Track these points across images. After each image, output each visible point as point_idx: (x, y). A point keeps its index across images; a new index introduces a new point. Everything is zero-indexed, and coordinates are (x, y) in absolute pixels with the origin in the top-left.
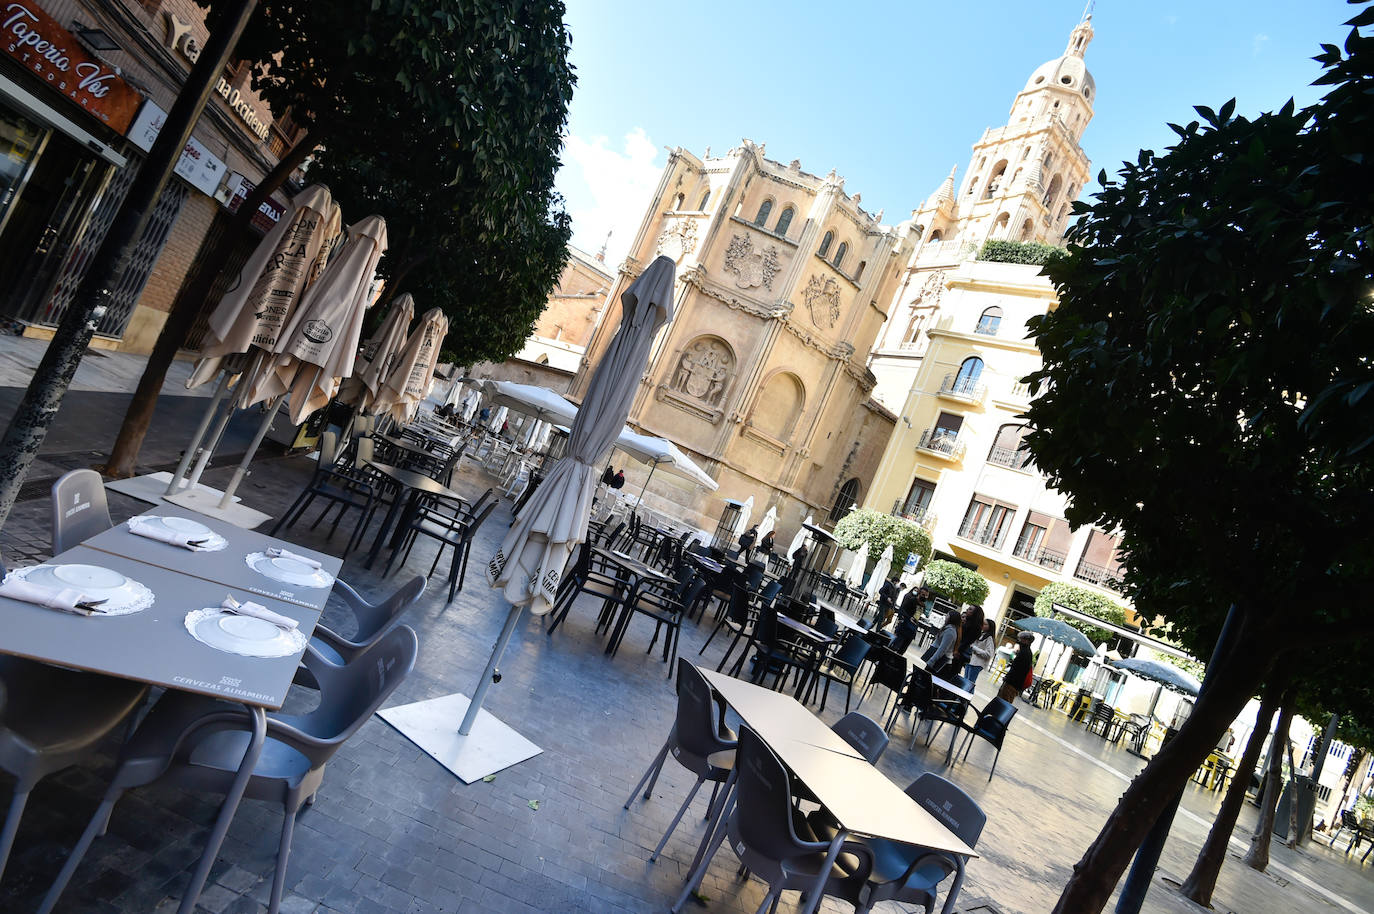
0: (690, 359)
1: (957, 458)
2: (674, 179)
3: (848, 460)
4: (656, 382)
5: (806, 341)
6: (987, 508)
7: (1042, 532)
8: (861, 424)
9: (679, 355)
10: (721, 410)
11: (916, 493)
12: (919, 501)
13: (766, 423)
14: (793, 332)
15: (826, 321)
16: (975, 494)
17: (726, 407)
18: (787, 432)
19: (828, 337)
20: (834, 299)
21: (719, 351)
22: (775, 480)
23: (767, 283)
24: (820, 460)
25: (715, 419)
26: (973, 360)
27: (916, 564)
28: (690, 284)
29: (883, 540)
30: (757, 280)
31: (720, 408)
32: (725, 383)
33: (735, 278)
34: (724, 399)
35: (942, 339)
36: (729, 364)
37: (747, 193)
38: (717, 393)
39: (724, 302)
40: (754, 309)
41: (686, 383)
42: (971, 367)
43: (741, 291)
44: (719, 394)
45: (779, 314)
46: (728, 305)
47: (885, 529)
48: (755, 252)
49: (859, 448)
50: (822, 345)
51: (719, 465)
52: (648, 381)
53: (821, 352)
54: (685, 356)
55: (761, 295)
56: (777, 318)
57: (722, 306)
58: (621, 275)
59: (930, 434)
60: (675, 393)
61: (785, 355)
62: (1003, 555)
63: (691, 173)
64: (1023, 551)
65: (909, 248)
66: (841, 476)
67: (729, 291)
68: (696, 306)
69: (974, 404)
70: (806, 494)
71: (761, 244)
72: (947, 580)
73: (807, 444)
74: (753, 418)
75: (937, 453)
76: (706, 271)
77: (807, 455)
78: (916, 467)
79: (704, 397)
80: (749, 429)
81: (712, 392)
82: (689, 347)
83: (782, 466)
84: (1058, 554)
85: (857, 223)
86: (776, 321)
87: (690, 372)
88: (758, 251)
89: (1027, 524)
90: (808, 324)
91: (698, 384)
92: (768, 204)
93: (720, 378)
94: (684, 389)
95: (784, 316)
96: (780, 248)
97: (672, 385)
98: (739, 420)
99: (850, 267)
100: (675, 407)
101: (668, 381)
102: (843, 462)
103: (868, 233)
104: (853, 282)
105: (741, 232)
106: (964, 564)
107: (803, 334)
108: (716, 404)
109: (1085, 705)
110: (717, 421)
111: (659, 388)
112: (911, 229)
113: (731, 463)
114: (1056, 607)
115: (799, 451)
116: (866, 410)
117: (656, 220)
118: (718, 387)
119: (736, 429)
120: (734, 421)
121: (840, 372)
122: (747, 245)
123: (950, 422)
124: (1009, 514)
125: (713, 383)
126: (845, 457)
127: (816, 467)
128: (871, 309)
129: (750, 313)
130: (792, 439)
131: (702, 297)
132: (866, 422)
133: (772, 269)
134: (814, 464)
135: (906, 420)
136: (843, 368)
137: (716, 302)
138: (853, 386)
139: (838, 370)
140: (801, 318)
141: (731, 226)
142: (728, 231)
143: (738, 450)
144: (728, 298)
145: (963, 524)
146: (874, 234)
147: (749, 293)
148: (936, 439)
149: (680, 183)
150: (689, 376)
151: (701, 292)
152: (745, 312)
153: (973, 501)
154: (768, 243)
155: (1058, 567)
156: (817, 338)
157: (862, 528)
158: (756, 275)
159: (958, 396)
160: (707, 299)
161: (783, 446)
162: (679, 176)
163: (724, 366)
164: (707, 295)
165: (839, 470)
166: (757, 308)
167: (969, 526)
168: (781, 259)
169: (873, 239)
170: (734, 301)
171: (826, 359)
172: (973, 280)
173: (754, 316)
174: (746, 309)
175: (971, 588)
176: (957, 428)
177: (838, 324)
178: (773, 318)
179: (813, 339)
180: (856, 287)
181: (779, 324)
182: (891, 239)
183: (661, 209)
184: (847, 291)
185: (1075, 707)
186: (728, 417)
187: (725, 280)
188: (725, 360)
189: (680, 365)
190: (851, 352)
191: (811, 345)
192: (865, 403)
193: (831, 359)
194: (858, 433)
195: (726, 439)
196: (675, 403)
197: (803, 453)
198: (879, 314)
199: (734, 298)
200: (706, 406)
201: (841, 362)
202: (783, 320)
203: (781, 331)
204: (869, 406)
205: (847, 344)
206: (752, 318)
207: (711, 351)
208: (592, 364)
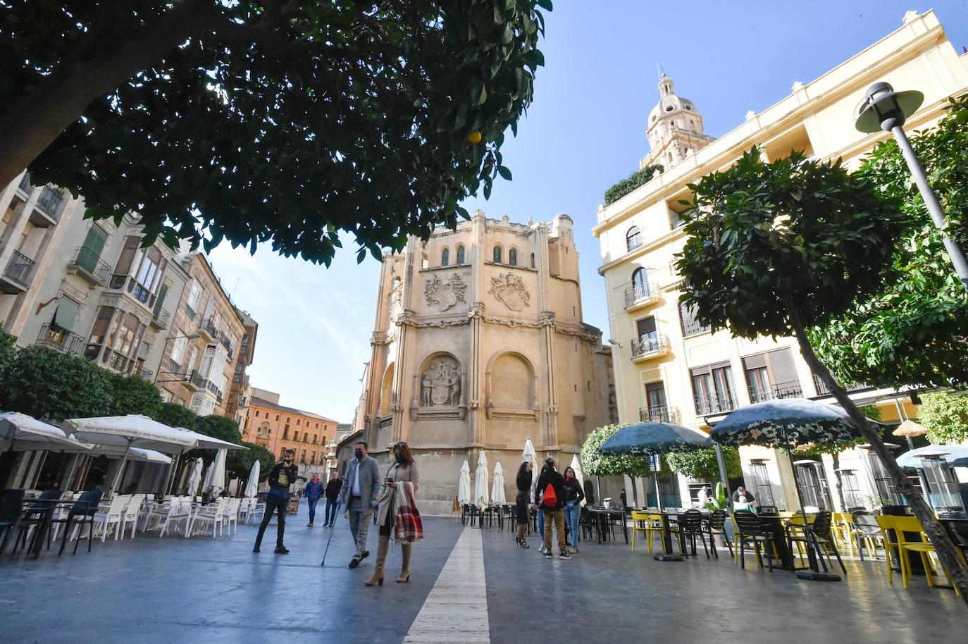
0: (428, 378)
1: (665, 350)
2: (389, 270)
3: (610, 402)
4: (406, 407)
5: (510, 324)
6: (708, 377)
7: (765, 372)
8: (605, 369)
9: (418, 380)
10: (464, 405)
11: (653, 397)
12: (658, 403)
13: (506, 400)
14: (494, 322)
15: (520, 303)
16: (691, 371)
17: (465, 401)
18: (531, 398)
19: (530, 314)
20: (519, 286)
21: (449, 362)
22: (539, 444)
23: (460, 299)
24: (578, 411)
25: (461, 414)
26: (638, 271)
28: (404, 326)
30: (452, 300)
31: (461, 405)
32: (459, 382)
33: (438, 306)
34: (462, 396)
35: (610, 271)
36: (458, 368)
37: (427, 252)
38: (458, 392)
39: (436, 327)
40: (456, 320)
41: (431, 398)
42: (639, 277)
43: (444, 313)
44: (458, 394)
45: (473, 313)
46: (439, 327)
48: (444, 284)
49: (615, 388)
50: (526, 322)
51: (475, 450)
52: (397, 408)
53: (527, 327)
54: (423, 378)
55: (460, 308)
56: (472, 317)
57: (436, 329)
58: (373, 346)
59: (636, 342)
60: (427, 409)
61: (491, 343)
63: (399, 263)
64: (759, 398)
65: (565, 230)
67: (436, 318)
68: (418, 339)
69: (654, 300)
71: (445, 277)
73: (552, 402)
74: (491, 400)
75: (648, 355)
76: (412, 312)
77: (556, 410)
78: (640, 374)
79: (448, 402)
80: (491, 411)
81: (452, 395)
82: (426, 370)
83: (541, 430)
85: (514, 232)
86: (473, 320)
87: (431, 388)
88: (446, 282)
89: (748, 373)
90: (505, 311)
91: (440, 394)
92: (446, 252)
93: (454, 381)
94: (432, 404)
95: (476, 313)
96: (460, 272)
97: (422, 405)
99: (523, 261)
100: (429, 419)
101: (416, 402)
102: (606, 405)
103: (527, 234)
104: (532, 270)
105: (430, 276)
107: (505, 320)
108: (458, 403)
110: (463, 414)
111: (411, 409)
112: (561, 218)
113: (488, 445)
115: (548, 411)
116: (604, 356)
117: (385, 300)
118: (455, 389)
120: (476, 409)
121: (552, 337)
122: (437, 282)
123: (647, 326)
124: (728, 371)
125: (451, 387)
126: (607, 401)
127: (580, 419)
129: (457, 325)
130: (537, 403)
131: (419, 330)
132: (609, 365)
133: (460, 288)
134: (575, 417)
135: (615, 344)
137: (430, 329)
138: (576, 341)
139: (548, 333)
140: (495, 308)
141: (422, 276)
142: (419, 282)
143: (488, 432)
144: (438, 322)
145: (696, 402)
146: (530, 233)
147: (450, 312)
148: (641, 344)
149: (394, 271)
150: (431, 391)
151: (417, 328)
152: (453, 326)
153: (694, 379)
154: (450, 273)
156: (519, 318)
158: (451, 297)
159: (640, 301)
160: (424, 330)
161: (532, 412)
162: (390, 268)
163: (454, 371)
164: (422, 327)
165: (607, 413)
166: (460, 318)
167: (703, 401)
168: (464, 279)
169: (531, 237)
170: (442, 322)
171: (536, 331)
173: (460, 325)
174: (452, 323)
176: (653, 327)
177: (532, 302)
178: (471, 319)
179: (516, 320)
180: (533, 271)
181: (477, 321)
182: (543, 230)
183: (386, 292)
184: (527, 278)
186: (469, 407)
187: (430, 312)
188: (454, 366)
189: (422, 387)
190: (553, 317)
191: (515, 325)
192: (597, 351)
193: (540, 329)
194: (606, 378)
195: (472, 426)
196: (428, 416)
197: (552, 410)
198: (568, 283)
199: (442, 319)
200: (450, 408)
201: (548, 327)
202: (478, 317)
203: (480, 327)
204: (604, 352)
205: (546, 312)
206: (460, 328)
207: (442, 365)
208: (372, 417)
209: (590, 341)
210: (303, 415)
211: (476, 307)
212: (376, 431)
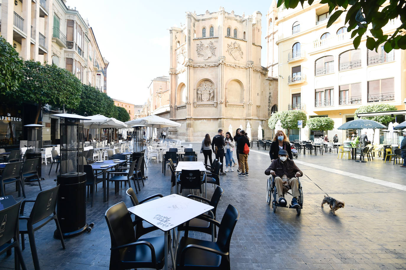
0: (200, 90)
1: (304, 80)
2: (174, 38)
3: (269, 100)
4: (192, 102)
5: (235, 66)
6: (322, 93)
7: (347, 92)
8: (269, 86)
9: (196, 91)
10: (216, 102)
11: (295, 99)
12: (297, 101)
13: (233, 99)
14: (229, 65)
15: (239, 57)
16: (315, 90)
17: (217, 100)
18: (242, 99)
19: (243, 62)
20: (239, 48)
21: (208, 83)
22: (244, 117)
23: (213, 54)
24: (258, 104)
25: (215, 105)
26: (296, 45)
27: (302, 124)
28: (189, 66)
29: (286, 120)
30: (210, 55)
31: (215, 101)
32: (213, 92)
34: (215, 98)
35: (282, 43)
36: (213, 86)
37: (195, 29)
39: (203, 67)
40: (212, 64)
41: (201, 98)
42: (296, 47)
43: (206, 61)
44: (213, 97)
45: (221, 62)
46: (204, 67)
47: (285, 116)
48: (205, 46)
49: (271, 94)
50: (241, 66)
51: (222, 119)
52: (189, 103)
53: (242, 68)
54: (198, 90)
55: (213, 59)
56: (221, 63)
57: (202, 68)
58: (171, 75)
59: (291, 77)
60: (200, 103)
61: (229, 74)
62: (335, 106)
63: (178, 33)
64: (343, 102)
65: (259, 20)
66: (269, 106)
67: (203, 63)
68: (194, 73)
69: (302, 59)
70: (259, 117)
71: (206, 43)
72: (315, 125)
73: (250, 100)
74: (227, 100)
75: (296, 82)
76: (192, 60)
77: (252, 104)
78: (291, 91)
79: (209, 100)
80: (227, 104)
81: (211, 97)
82: (198, 86)
83: (245, 111)
84: (357, 97)
85: (236, 20)
86: (221, 64)
87: (201, 94)
88: (206, 46)
89: (340, 92)
90: (233, 61)
91: (205, 97)
92: (204, 29)
93: (211, 91)
94: (202, 100)
95: (223, 61)
96: (213, 40)
97: (198, 101)
98: (222, 102)
99: (240, 36)
100: (201, 107)
101: (196, 100)
102: (268, 101)
103: (242, 22)
104: (244, 40)
105: (198, 42)
106: (320, 117)
107: (233, 65)
108: (213, 100)
110: (216, 105)
111: (194, 103)
112: (257, 13)
113: (226, 117)
114: (359, 115)
115: (249, 104)
116: (269, 81)
117: (174, 53)
118: (212, 95)
119: (223, 106)
120: (221, 103)
121: (252, 72)
122: (202, 45)
123: (297, 69)
124: (332, 91)
125: (210, 94)
126: (268, 99)
127: (258, 107)
128: (254, 46)
129: (212, 66)
130: (244, 101)
132: (270, 85)
133: (213, 49)
134: (257, 106)
135: (280, 76)
136: (252, 70)
137: (200, 68)
138: (259, 74)
139: (250, 71)
140: (229, 60)
141: (195, 42)
142: (194, 44)
143: (225, 112)
144: (203, 65)
145: (315, 102)
146: (244, 21)
147: (209, 60)
148: (293, 78)
149: (176, 38)
151: (194, 67)
152: (210, 67)
153: (316, 93)
154: (208, 41)
155: (359, 102)
156: (238, 64)
157: (277, 119)
158: (209, 53)
159: (296, 59)
160: (197, 69)
161: (242, 104)
162: (175, 36)
163: (211, 87)
164: (196, 67)
165: (268, 104)
166: (214, 64)
167: (318, 102)
168: (215, 44)
169: (244, 23)
170: (205, 65)
171: (245, 70)
172: (284, 17)
173: (214, 67)
175: (325, 123)
176: (300, 71)
177: (244, 56)
178: (220, 64)
179: (237, 65)
180: (245, 41)
181: (222, 65)
182: (250, 19)
183: (174, 49)
184: (242, 44)
186: (219, 103)
187: (199, 60)
188: (211, 85)
189: (197, 93)
190: (253, 63)
191: (237, 67)
192: (266, 79)
193: (247, 69)
194: (268, 90)
195: (221, 110)
196: (201, 106)
197: (250, 103)
198: (258, 47)
199: (205, 64)
200: (211, 103)
201: (250, 68)
202: (223, 63)
203: (224, 67)
204: (269, 79)
205: (250, 61)
206: (213, 68)
207: (205, 84)
208: (173, 106)
209: (264, 74)
210: (120, 102)
211: (222, 58)
212: (176, 111)
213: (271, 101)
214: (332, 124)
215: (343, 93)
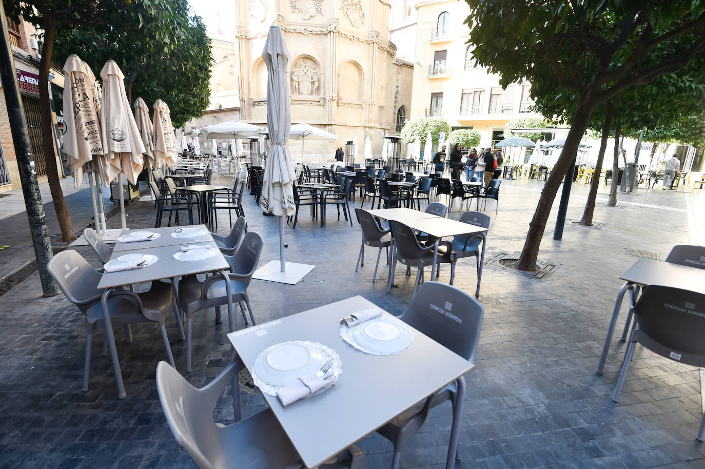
1: (449, 74)
3: (396, 98)
5: (352, 38)
6: (470, 95)
7: (500, 96)
8: (396, 75)
10: (323, 97)
11: (434, 101)
12: (437, 105)
13: (348, 95)
14: (343, 36)
15: (359, 21)
16: (463, 90)
17: (324, 93)
18: (360, 95)
19: (363, 32)
20: (359, 6)
21: (309, 63)
22: (363, 123)
23: (319, 11)
24: (381, 105)
25: (322, 102)
26: (443, 14)
27: (444, 137)
29: (425, 132)
30: (313, 11)
31: (322, 96)
32: (319, 80)
33: (300, 15)
34: (322, 90)
35: (423, 8)
36: (317, 69)
38: (317, 88)
39: (300, 33)
40: (317, 30)
41: (299, 89)
42: (443, 19)
43: (307, 22)
44: (318, 88)
45: (333, 28)
46: (303, 34)
47: (424, 126)
49: (399, 89)
50: (362, 38)
51: (333, 126)
53: (362, 42)
55: (319, 20)
57: (300, 35)
58: (238, 39)
59: (432, 66)
61: (346, 51)
62: (483, 115)
64: (493, 110)
66: (395, 107)
67: (301, 25)
69: (450, 40)
70: (381, 124)
72: (461, 139)
73: (373, 97)
74: (340, 94)
75: (438, 76)
76: (282, 17)
77: (375, 103)
78: (430, 87)
79: (312, 93)
80: (341, 101)
82: (292, 67)
83: (364, 114)
84: (509, 105)
86: (332, 32)
87: (298, 82)
89: (491, 96)
90: (350, 27)
91: (306, 87)
93: (315, 79)
95: (335, 28)
97: (292, 93)
98: (334, 98)
100: (299, 104)
102: (394, 99)
106: (466, 128)
107: (350, 35)
108: (319, 94)
109: (535, 170)
110: (322, 103)
113: (339, 123)
114: (513, 131)
115: (370, 103)
116: (396, 66)
118: (316, 84)
119: (335, 103)
120: (332, 100)
121: (376, 50)
123: (440, 55)
124: (482, 94)
125: (313, 83)
126: (394, 96)
127: (381, 108)
128: (381, 4)
129: (317, 34)
130: (364, 97)
131: (287, 34)
132: (398, 73)
133: (318, 1)
134: (380, 107)
135: (418, 64)
136: (377, 47)
137: (295, 34)
138: (385, 54)
139: (375, 49)
140: (345, 26)
143: (340, 115)
144: (301, 29)
145: (461, 108)
147: (311, 22)
148: (436, 68)
150: (299, 84)
151: (285, 31)
152: (314, 34)
153: (463, 94)
155: (510, 111)
156: (357, 34)
157: (413, 130)
158: (311, 7)
159: (441, 39)
160: (290, 34)
161: (361, 103)
163: (314, 71)
164: (289, 32)
165: (393, 104)
166: (319, 29)
167: (464, 108)
170: (306, 30)
171: (367, 45)
173: (319, 34)
174: (314, 32)
175: (472, 138)
176: (444, 58)
177: (366, 21)
178: (330, 32)
179: (356, 36)
181: (335, 33)
185: (531, 173)
186: (328, 99)
187: (295, 19)
188: (314, 67)
190: (378, 35)
191: (356, 39)
192: (394, 62)
193: (369, 44)
194: (396, 81)
195: (331, 111)
196: (298, 102)
197: (372, 103)
198: (386, 6)
199: (305, 27)
200: (315, 97)
201: (375, 43)
202: (336, 31)
203: (337, 38)
204: (397, 63)
205: (374, 31)
206: (319, 36)
207: (305, 65)
208: (245, 98)
209: (391, 55)
211: (335, 22)
212: (250, 108)
213: (399, 100)
214: (479, 139)
215: (494, 98)
